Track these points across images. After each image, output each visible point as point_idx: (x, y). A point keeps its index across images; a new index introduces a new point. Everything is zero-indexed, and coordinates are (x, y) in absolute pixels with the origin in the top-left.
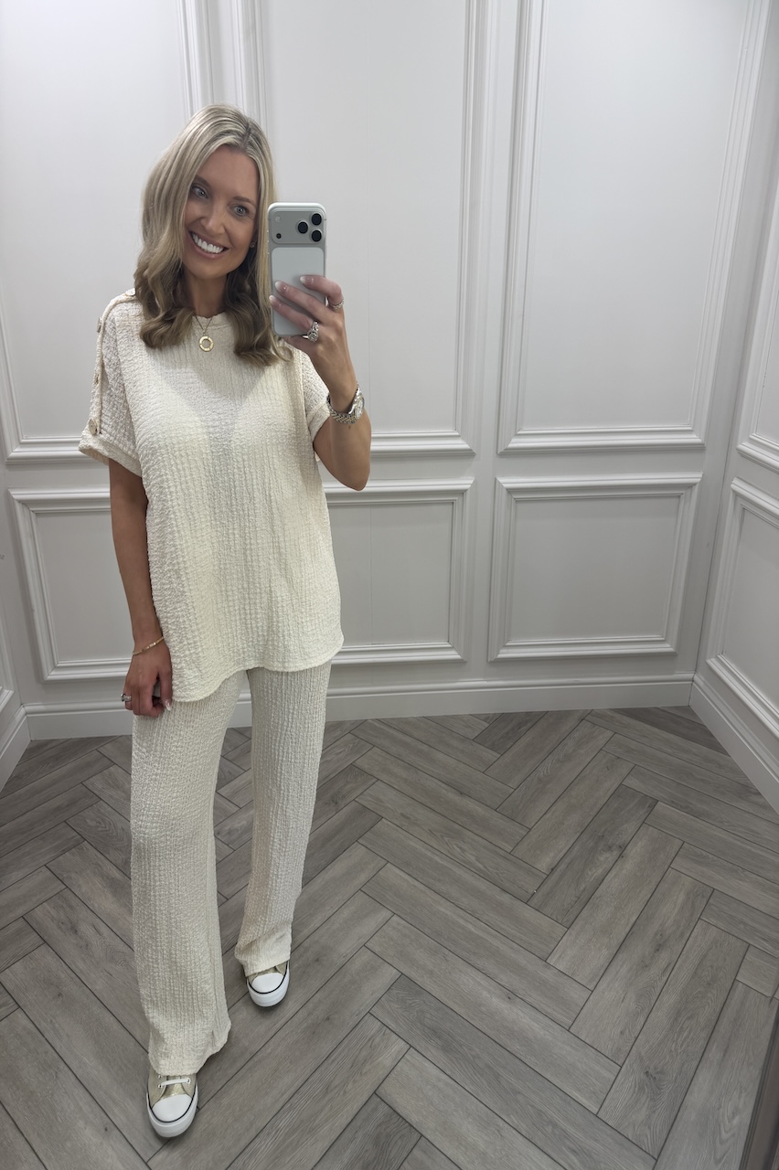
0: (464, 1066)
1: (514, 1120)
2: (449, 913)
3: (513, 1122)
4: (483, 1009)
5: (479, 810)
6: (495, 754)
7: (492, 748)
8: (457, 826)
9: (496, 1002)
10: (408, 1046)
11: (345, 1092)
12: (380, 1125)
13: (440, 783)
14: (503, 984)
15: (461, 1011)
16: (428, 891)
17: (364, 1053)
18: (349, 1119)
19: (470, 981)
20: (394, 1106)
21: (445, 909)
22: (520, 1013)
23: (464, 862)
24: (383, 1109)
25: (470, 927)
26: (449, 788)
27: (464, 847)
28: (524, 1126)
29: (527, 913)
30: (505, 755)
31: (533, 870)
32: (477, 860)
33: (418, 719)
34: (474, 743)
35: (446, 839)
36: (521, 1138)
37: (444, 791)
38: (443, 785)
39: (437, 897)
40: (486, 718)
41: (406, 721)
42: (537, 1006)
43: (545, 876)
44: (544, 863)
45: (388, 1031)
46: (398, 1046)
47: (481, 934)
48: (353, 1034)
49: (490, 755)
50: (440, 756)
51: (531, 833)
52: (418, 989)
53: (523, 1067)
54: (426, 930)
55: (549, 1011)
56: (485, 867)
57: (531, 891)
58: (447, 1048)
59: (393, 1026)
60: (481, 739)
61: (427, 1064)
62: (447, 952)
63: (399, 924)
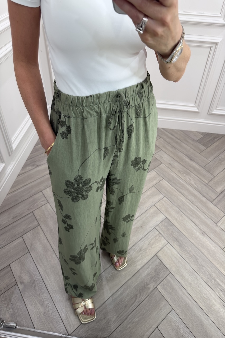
0: (185, 253)
1: (202, 275)
2: (184, 200)
3: (201, 276)
4: (194, 236)
5: (197, 167)
6: (204, 147)
7: (204, 145)
8: (188, 171)
9: (198, 234)
10: (167, 242)
11: (146, 252)
12: (157, 266)
13: (183, 155)
14: (201, 229)
15: (186, 235)
16: (177, 191)
17: (153, 241)
18: (147, 261)
19: (190, 225)
20: (162, 260)
21: (182, 198)
22: (206, 239)
23: (190, 184)
24: (158, 261)
25: (191, 206)
26: (187, 157)
27: (191, 178)
28: (205, 278)
29: (211, 206)
30: (208, 148)
31: (215, 191)
32: (195, 184)
33: (177, 130)
34: (197, 142)
35: (184, 175)
36: (203, 281)
37: (185, 158)
38: (185, 156)
39: (180, 194)
40: (202, 133)
41: (173, 130)
42: (212, 239)
43: (219, 194)
44: (219, 190)
45: (161, 235)
46: (164, 241)
47: (194, 209)
48: (149, 234)
49: (202, 148)
50: (184, 145)
51: (215, 178)
52: (172, 224)
53: (206, 258)
54: (175, 204)
55: (216, 241)
56: (198, 187)
57: (213, 198)
58: (180, 246)
59: (163, 234)
60: (200, 141)
61: (174, 250)
62: (182, 213)
63: (166, 200)
